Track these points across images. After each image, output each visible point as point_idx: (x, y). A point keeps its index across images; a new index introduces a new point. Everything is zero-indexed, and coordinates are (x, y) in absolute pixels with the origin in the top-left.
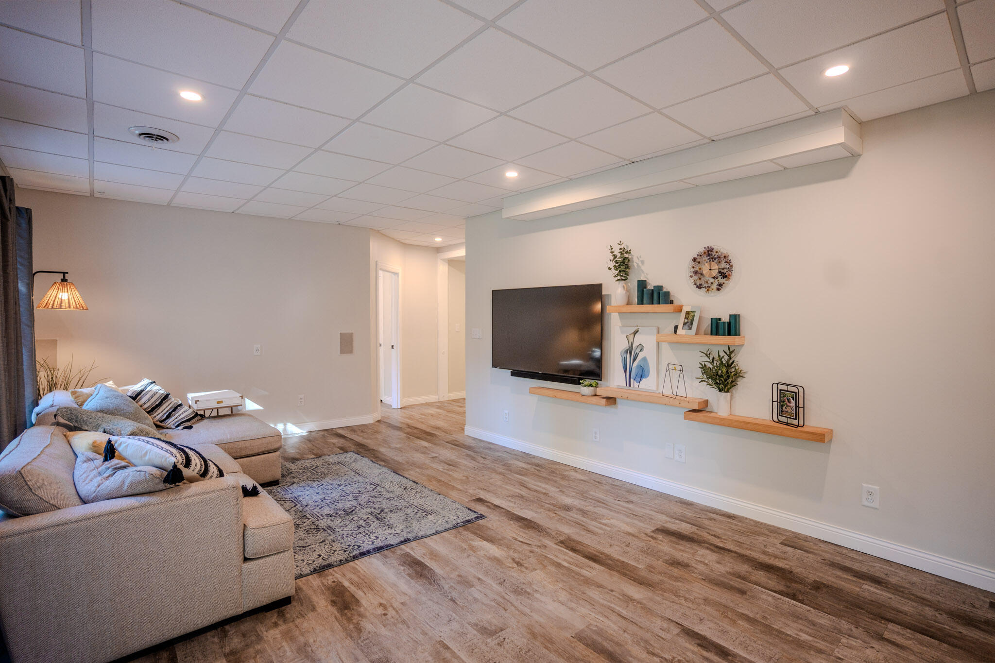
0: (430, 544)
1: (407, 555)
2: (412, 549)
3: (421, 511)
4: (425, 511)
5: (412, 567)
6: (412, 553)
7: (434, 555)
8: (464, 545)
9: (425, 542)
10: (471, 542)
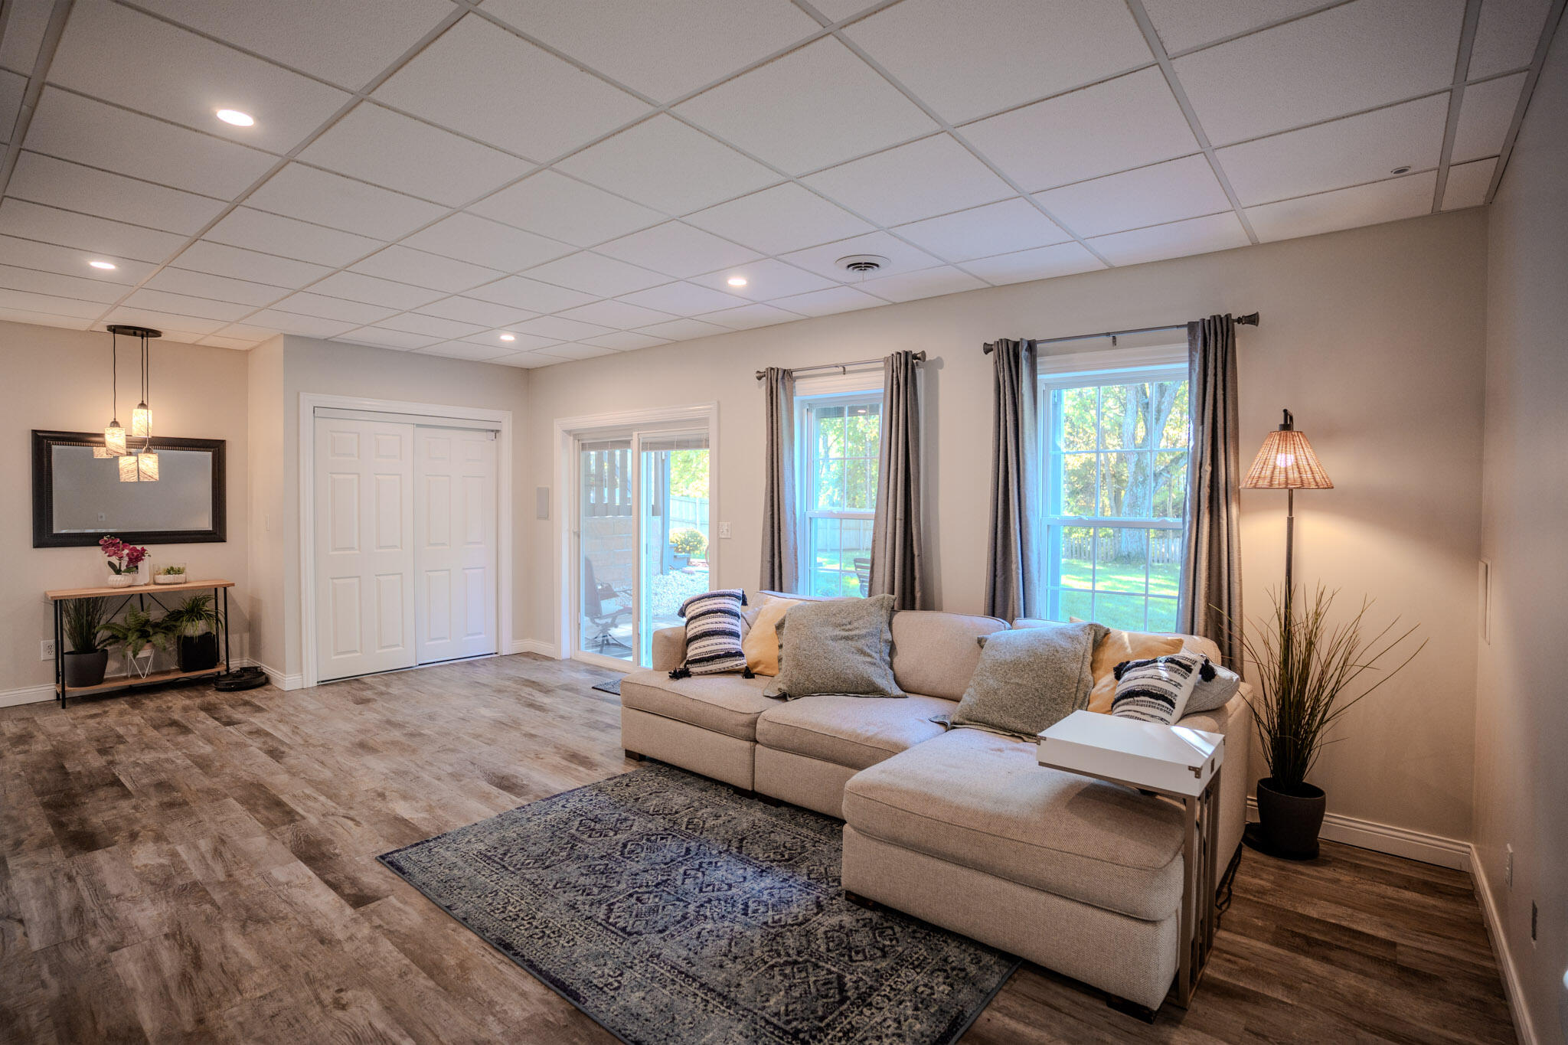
0: (487, 810)
1: (518, 795)
2: (513, 802)
3: (496, 859)
4: (489, 858)
5: (514, 784)
6: (513, 797)
7: (485, 798)
8: (440, 812)
9: (495, 810)
10: (428, 817)
